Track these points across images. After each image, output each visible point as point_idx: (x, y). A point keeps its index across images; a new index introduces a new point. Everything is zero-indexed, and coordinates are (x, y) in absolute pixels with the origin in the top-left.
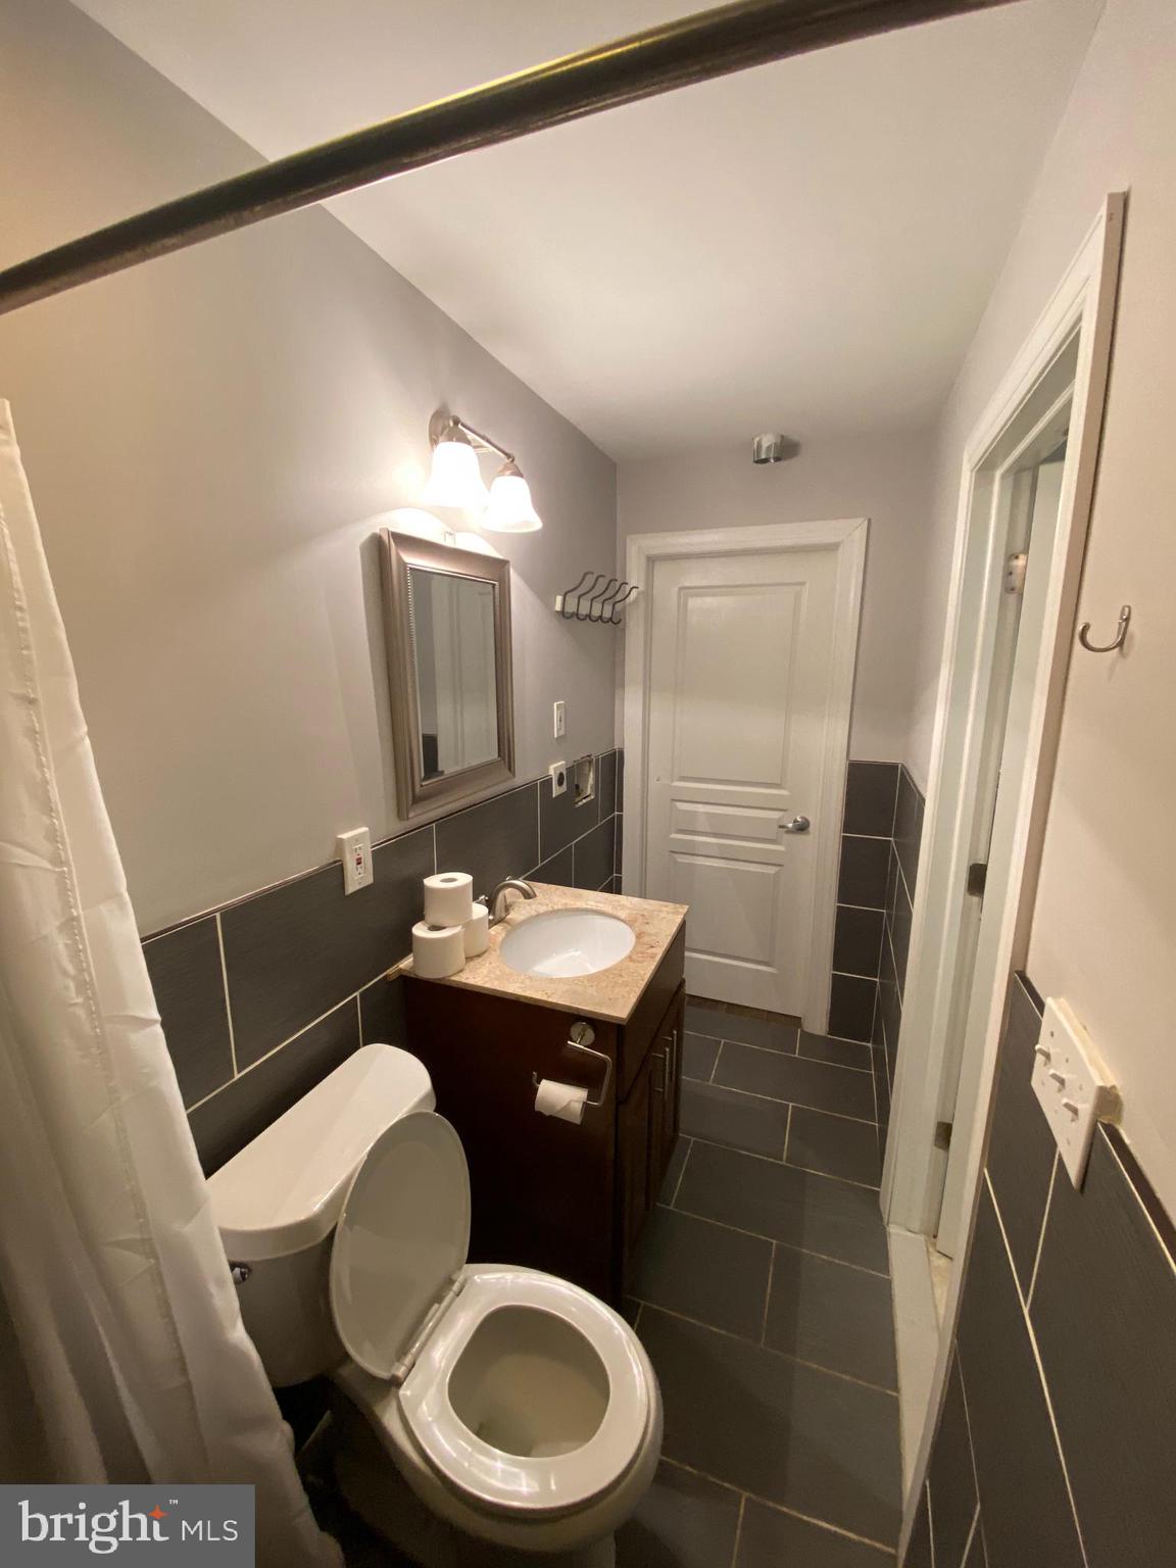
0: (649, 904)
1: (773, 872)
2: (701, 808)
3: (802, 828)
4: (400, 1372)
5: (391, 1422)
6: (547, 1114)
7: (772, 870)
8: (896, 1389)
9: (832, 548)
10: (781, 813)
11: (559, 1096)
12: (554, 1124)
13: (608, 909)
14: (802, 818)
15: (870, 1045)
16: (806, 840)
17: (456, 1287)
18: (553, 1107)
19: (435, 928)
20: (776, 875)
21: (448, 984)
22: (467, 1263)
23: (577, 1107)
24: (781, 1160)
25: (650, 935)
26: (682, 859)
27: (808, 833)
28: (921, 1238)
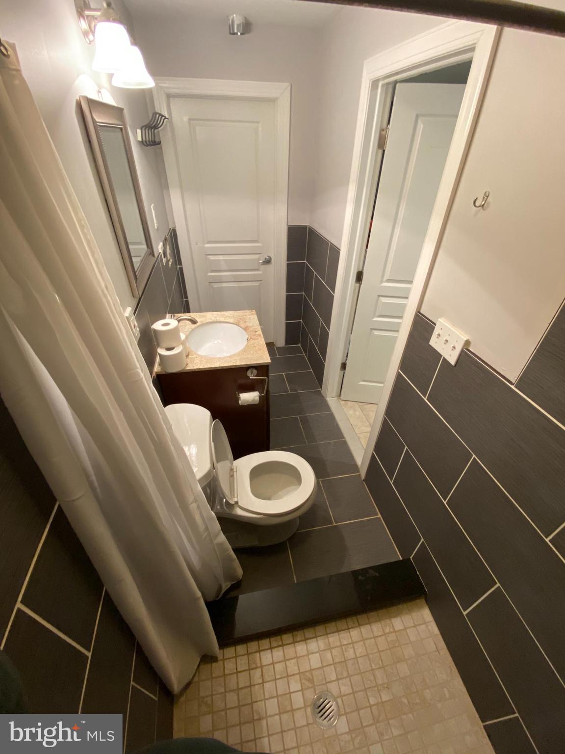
0: (239, 313)
1: (258, 284)
2: (221, 258)
3: (268, 261)
4: (236, 499)
5: (239, 512)
6: (246, 405)
7: (257, 284)
8: (344, 438)
9: (273, 101)
10: (259, 255)
11: (249, 397)
12: (250, 407)
13: (222, 319)
14: (268, 256)
15: (300, 345)
16: (270, 268)
17: (235, 470)
18: (248, 401)
19: (169, 349)
20: (260, 285)
21: (185, 371)
22: (234, 460)
23: (257, 398)
24: (288, 392)
25: (250, 327)
26: (216, 285)
27: (271, 263)
28: (336, 398)
